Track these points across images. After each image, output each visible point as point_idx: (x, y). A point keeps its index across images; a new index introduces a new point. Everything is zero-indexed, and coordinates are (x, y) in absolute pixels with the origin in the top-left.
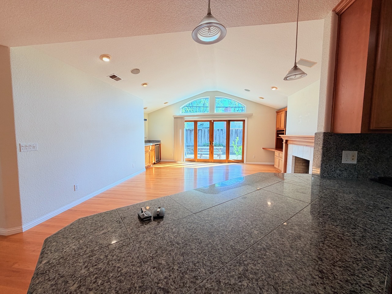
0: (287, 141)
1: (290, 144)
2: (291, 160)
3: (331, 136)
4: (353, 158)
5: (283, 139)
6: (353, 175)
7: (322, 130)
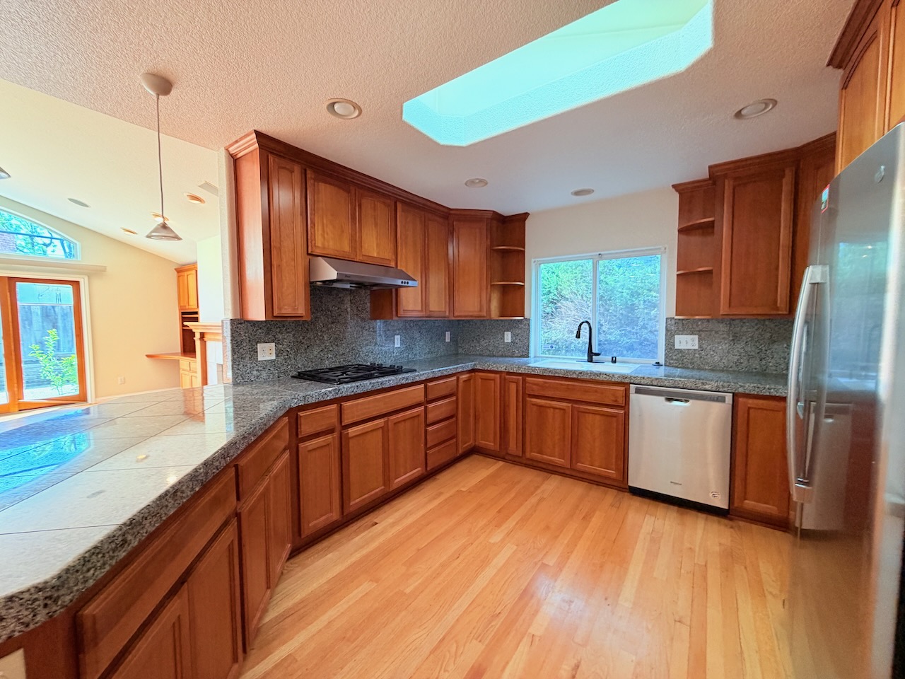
0: (202, 335)
1: (210, 340)
2: (216, 373)
3: (241, 324)
4: (270, 352)
5: (194, 331)
6: (274, 375)
7: (230, 316)
